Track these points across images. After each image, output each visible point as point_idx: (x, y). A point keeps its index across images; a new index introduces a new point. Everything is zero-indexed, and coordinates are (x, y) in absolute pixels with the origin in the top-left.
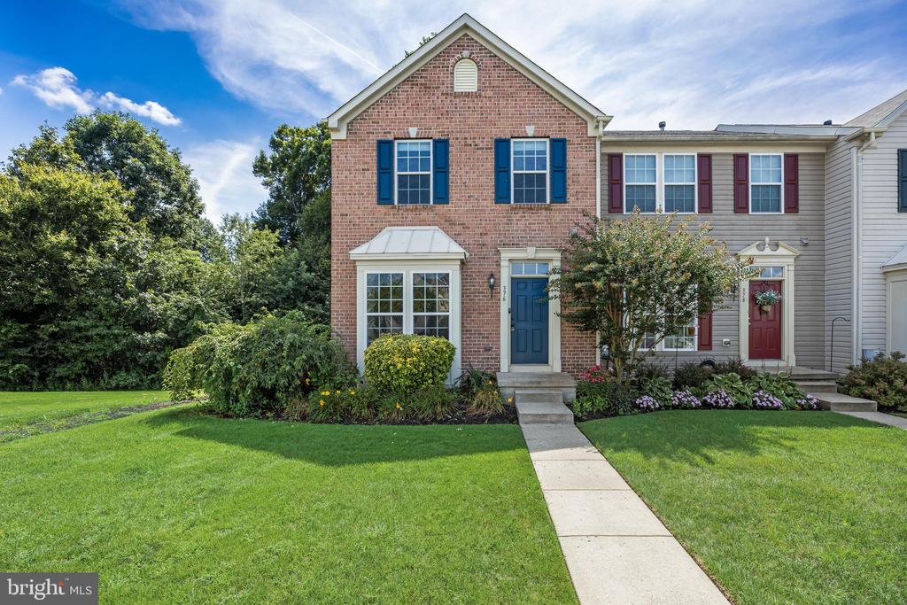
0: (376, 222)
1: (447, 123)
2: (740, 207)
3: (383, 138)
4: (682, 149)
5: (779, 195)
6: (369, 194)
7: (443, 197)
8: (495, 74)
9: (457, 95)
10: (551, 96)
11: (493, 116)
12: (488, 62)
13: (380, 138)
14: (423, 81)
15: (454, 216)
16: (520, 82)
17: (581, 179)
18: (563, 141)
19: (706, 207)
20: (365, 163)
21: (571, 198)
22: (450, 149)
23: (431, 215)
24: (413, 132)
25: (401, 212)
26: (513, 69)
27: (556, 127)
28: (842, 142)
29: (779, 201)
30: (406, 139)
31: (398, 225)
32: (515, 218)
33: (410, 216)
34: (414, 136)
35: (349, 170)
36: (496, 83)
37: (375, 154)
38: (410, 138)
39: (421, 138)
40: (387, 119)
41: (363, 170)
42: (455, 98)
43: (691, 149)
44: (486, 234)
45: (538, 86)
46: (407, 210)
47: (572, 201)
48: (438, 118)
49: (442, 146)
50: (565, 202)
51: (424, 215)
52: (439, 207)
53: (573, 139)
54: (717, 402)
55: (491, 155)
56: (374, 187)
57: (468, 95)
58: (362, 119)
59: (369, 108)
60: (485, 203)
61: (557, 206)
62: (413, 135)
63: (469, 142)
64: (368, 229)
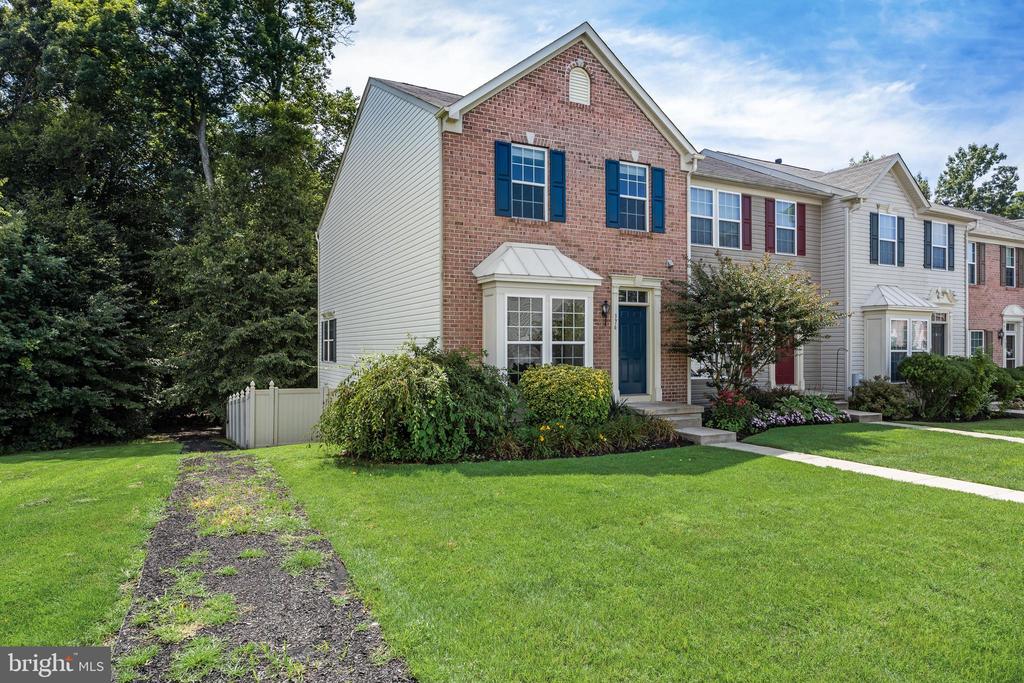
0: (494, 235)
1: (563, 134)
2: (770, 248)
3: (501, 139)
4: (732, 188)
5: (793, 238)
6: (485, 202)
7: (559, 215)
8: (606, 90)
9: (573, 106)
10: (652, 124)
11: (603, 135)
12: (599, 76)
13: (497, 138)
14: (540, 82)
15: (571, 237)
16: (626, 103)
17: (676, 210)
18: (662, 171)
19: (748, 246)
20: (481, 165)
21: (668, 230)
22: (567, 163)
23: (549, 233)
24: (531, 137)
25: (519, 226)
26: (622, 89)
27: (655, 156)
28: (836, 200)
29: (793, 244)
30: (523, 144)
31: (516, 241)
32: (623, 243)
33: (529, 232)
34: (532, 143)
35: (465, 171)
36: (606, 100)
37: (492, 156)
38: (527, 144)
39: (538, 146)
40: (505, 118)
41: (480, 172)
42: (571, 107)
43: (738, 189)
44: (598, 259)
45: (642, 112)
46: (525, 225)
47: (669, 233)
48: (555, 127)
49: (558, 158)
50: (664, 232)
51: (542, 232)
52: (556, 225)
53: (669, 170)
54: (795, 420)
55: (602, 176)
56: (491, 195)
57: (582, 107)
58: (479, 113)
59: (486, 101)
60: (597, 226)
61: (656, 235)
62: (531, 141)
63: (583, 158)
64: (485, 242)
